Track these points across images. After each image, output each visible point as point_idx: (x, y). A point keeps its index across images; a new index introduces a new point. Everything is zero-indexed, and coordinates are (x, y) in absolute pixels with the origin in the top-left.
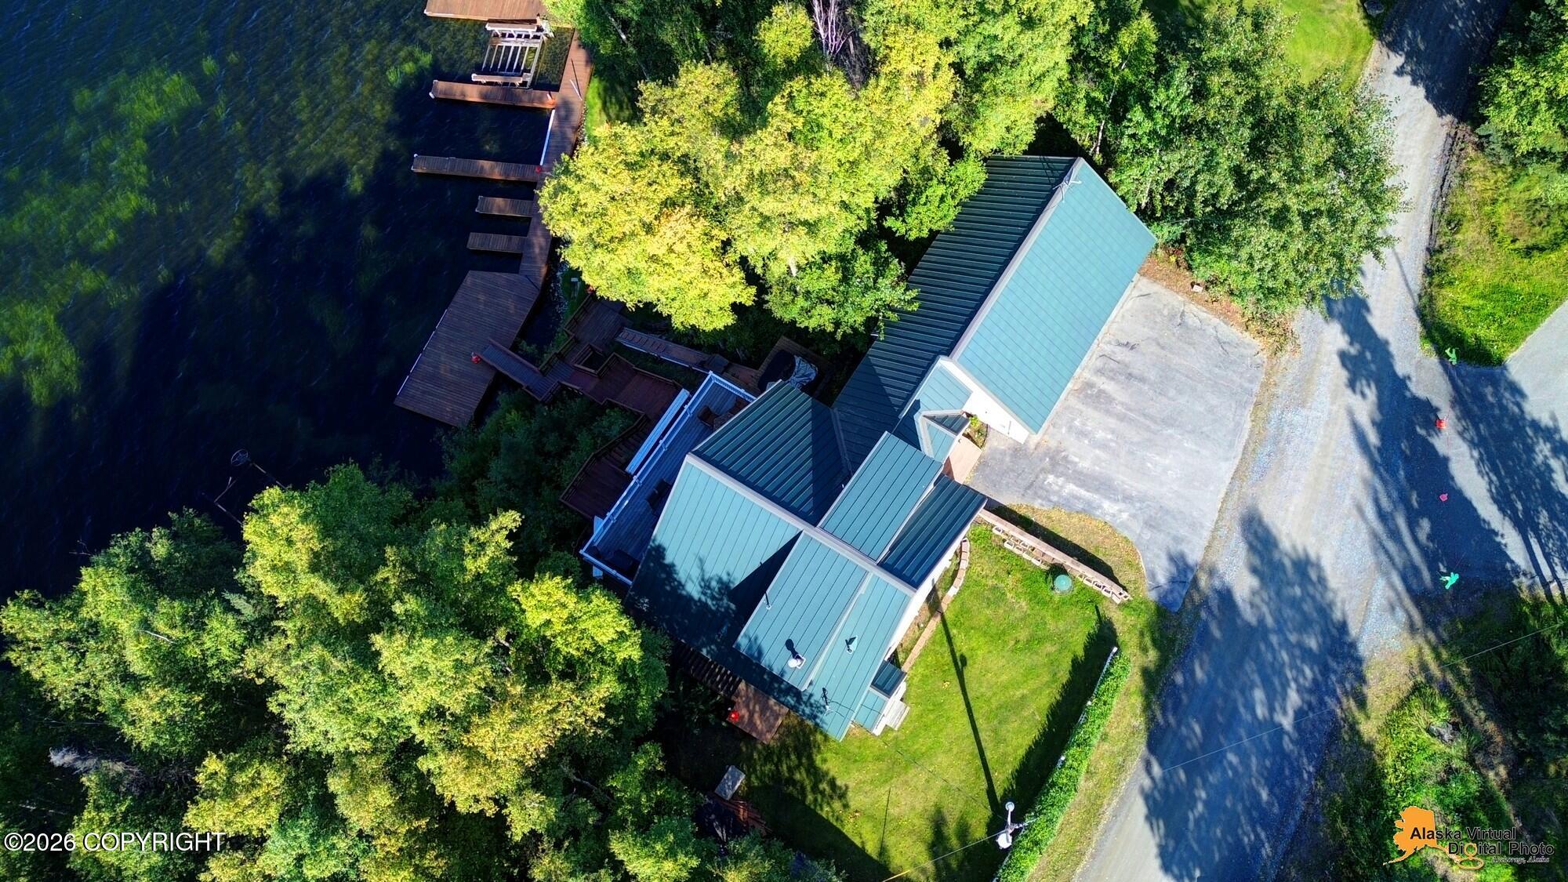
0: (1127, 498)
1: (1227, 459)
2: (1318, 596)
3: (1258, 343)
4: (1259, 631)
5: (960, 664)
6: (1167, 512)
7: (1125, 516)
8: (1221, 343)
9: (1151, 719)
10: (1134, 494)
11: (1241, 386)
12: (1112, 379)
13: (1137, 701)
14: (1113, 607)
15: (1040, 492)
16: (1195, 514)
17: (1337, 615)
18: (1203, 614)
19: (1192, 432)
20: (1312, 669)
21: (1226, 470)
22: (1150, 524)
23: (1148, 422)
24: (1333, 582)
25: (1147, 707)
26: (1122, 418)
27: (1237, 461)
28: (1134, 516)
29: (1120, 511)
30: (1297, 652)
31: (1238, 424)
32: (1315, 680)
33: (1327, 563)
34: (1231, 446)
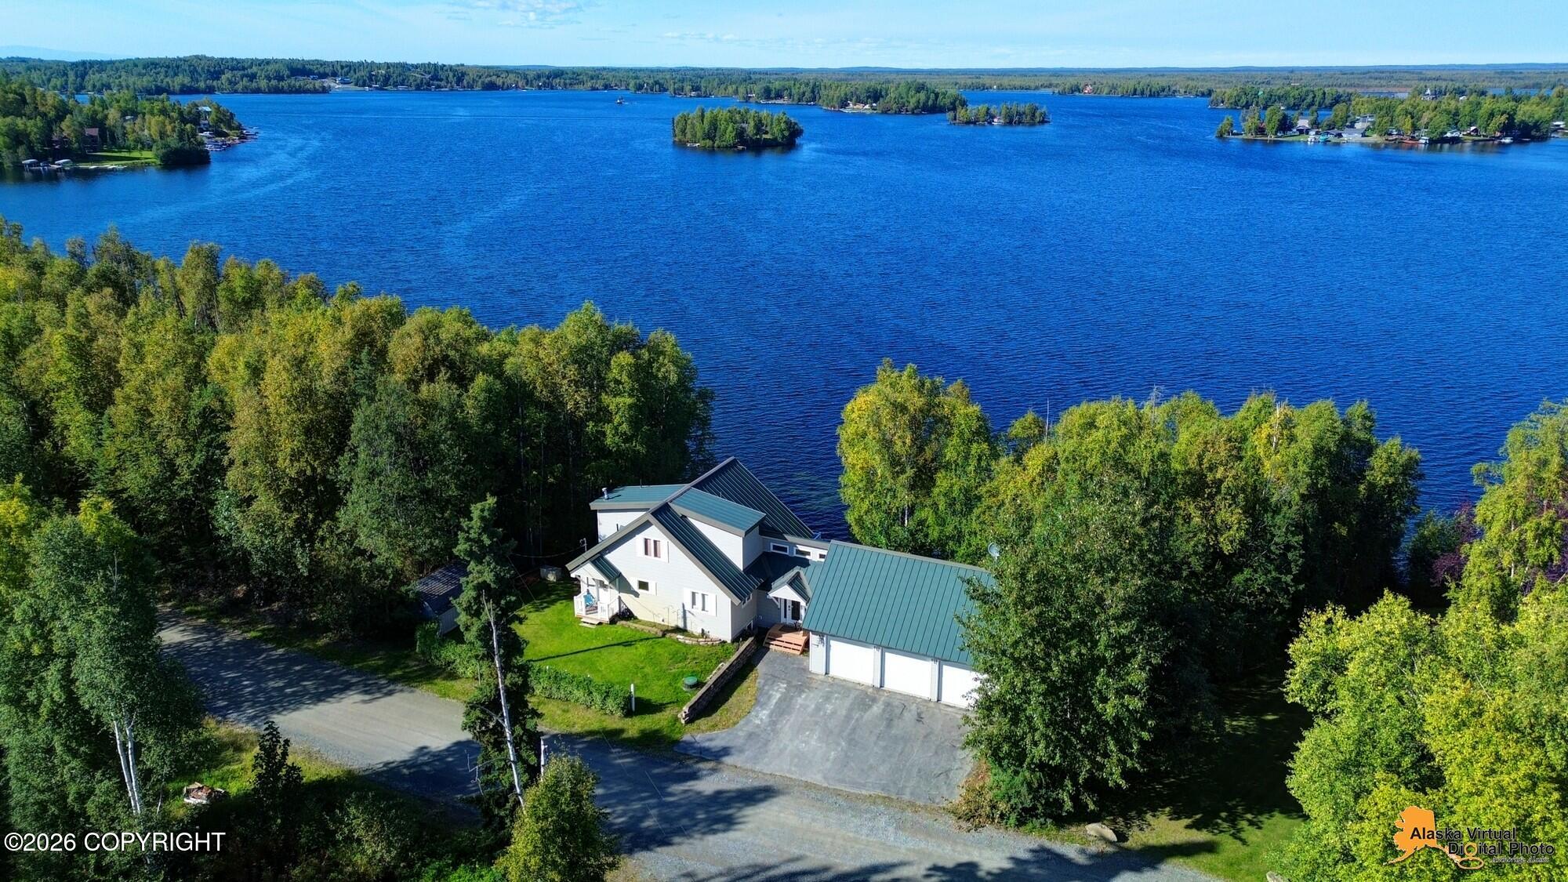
0: (773, 723)
1: (825, 778)
2: (696, 828)
3: (957, 800)
4: (660, 792)
5: (627, 644)
6: (766, 744)
7: (758, 722)
8: (947, 772)
9: (581, 735)
10: (779, 726)
11: (904, 787)
12: (884, 710)
13: (595, 726)
14: (674, 712)
15: (770, 682)
16: (766, 760)
17: (677, 839)
18: (675, 764)
19: (847, 756)
20: (622, 823)
21: (817, 778)
22: (751, 736)
23: (848, 731)
24: (711, 839)
25: (591, 733)
26: (848, 718)
27: (825, 785)
28: (758, 726)
29: (761, 720)
30: (640, 814)
31: (864, 786)
32: (613, 824)
33: (731, 835)
34: (842, 781)
